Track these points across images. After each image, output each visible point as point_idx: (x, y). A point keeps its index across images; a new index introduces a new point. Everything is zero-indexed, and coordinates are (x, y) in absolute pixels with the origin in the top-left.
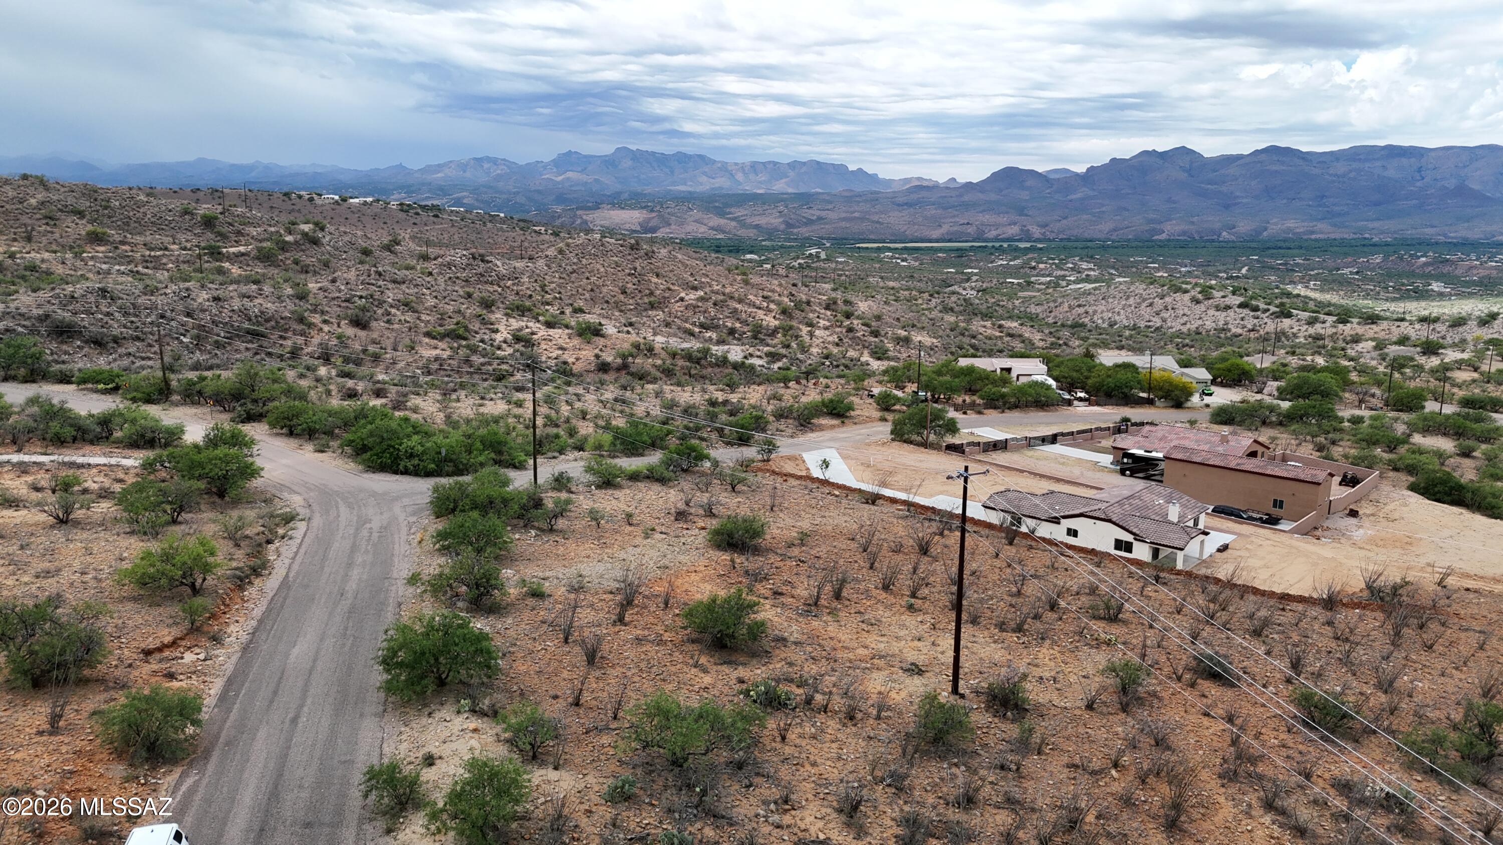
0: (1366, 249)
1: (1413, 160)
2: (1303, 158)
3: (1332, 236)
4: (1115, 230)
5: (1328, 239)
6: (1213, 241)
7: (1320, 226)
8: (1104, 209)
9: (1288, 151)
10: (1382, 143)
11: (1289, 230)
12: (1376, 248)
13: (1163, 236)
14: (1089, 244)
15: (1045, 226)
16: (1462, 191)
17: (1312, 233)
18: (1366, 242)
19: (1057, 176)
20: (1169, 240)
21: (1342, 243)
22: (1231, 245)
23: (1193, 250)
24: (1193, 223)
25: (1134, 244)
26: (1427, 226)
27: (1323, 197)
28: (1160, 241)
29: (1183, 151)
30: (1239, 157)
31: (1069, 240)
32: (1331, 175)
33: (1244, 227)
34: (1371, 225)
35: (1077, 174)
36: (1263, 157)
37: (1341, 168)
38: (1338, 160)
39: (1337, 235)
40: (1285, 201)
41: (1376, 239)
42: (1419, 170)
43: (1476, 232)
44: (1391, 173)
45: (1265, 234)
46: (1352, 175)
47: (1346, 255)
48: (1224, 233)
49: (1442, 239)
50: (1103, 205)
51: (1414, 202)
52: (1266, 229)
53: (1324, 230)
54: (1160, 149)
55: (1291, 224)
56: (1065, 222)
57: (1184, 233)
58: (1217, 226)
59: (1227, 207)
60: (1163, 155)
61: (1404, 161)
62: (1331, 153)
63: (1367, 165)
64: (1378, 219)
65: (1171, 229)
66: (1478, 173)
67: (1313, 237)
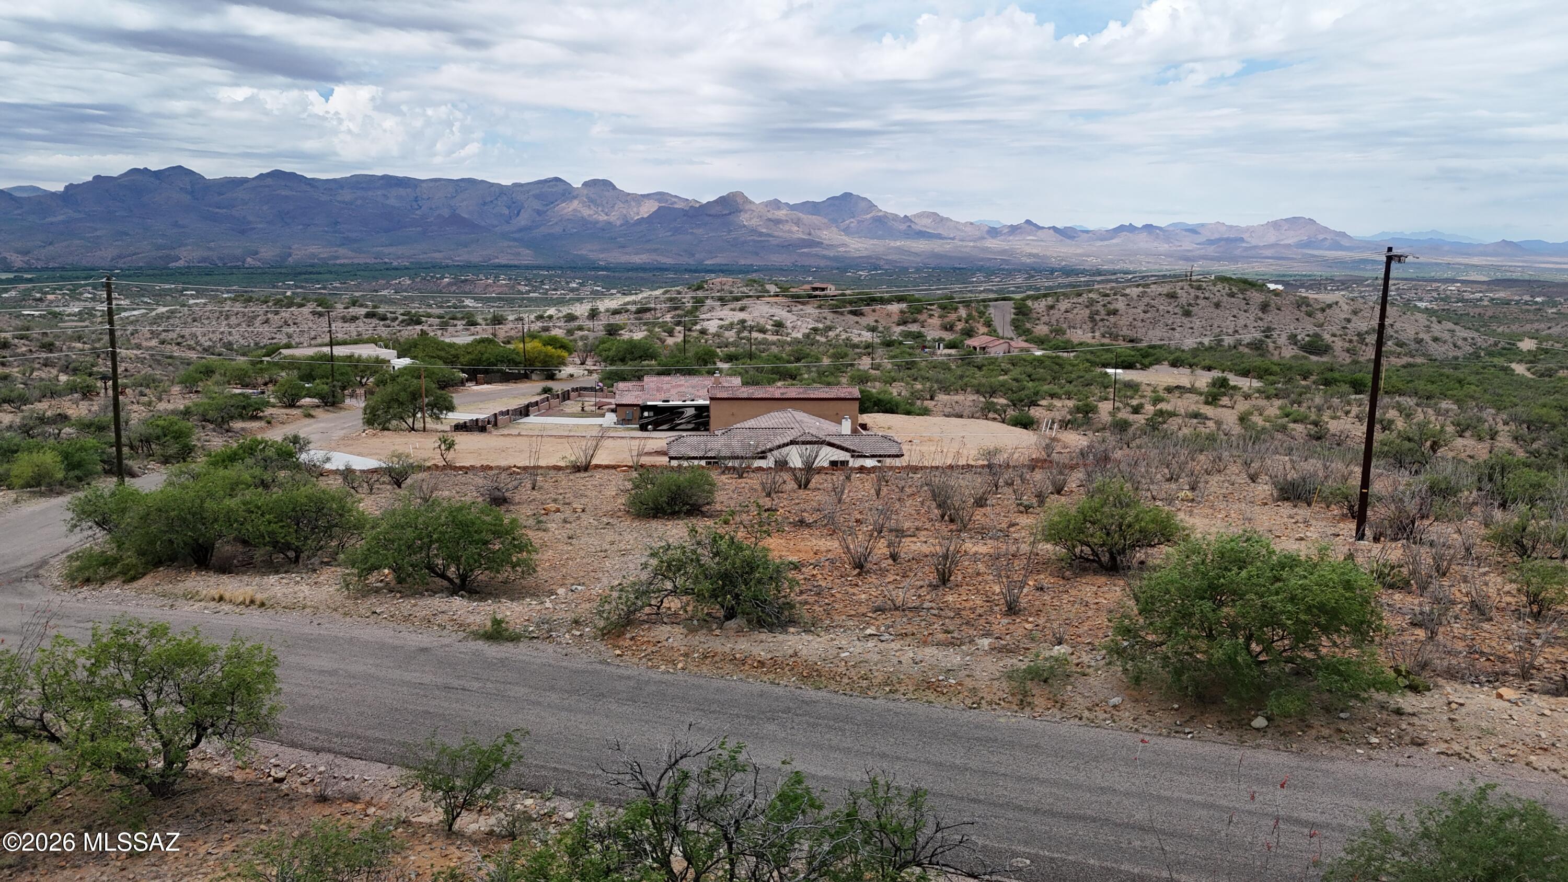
0: (389, 272)
1: (409, 190)
2: (310, 184)
3: (356, 261)
4: (120, 257)
5: (352, 264)
6: (238, 267)
7: (342, 251)
8: (98, 233)
9: (292, 176)
10: (379, 172)
11: (313, 256)
12: (399, 272)
13: (181, 263)
14: (93, 273)
15: (26, 253)
16: (455, 220)
17: (337, 258)
18: (387, 266)
19: (25, 195)
20: (188, 267)
21: (367, 267)
22: (259, 271)
23: (221, 277)
24: (210, 249)
25: (151, 272)
26: (435, 251)
27: (336, 223)
28: (180, 268)
29: (179, 171)
30: (244, 181)
31: (63, 269)
32: (339, 202)
33: (268, 253)
34: (386, 250)
35: (54, 195)
36: (269, 181)
37: (347, 195)
38: (342, 187)
39: (361, 260)
40: (301, 227)
41: (395, 264)
42: (416, 199)
43: (475, 256)
44: (392, 202)
45: (290, 259)
46: (359, 202)
47: (375, 278)
48: (249, 260)
49: (450, 262)
50: (96, 230)
51: (419, 229)
52: (290, 255)
53: (345, 256)
54: (154, 168)
55: (313, 249)
56: (51, 248)
57: (204, 260)
58: (238, 252)
59: (243, 232)
60: (158, 174)
61: (402, 191)
62: (334, 180)
63: (370, 193)
64: (391, 245)
65: (187, 255)
66: (465, 203)
67: (338, 262)
